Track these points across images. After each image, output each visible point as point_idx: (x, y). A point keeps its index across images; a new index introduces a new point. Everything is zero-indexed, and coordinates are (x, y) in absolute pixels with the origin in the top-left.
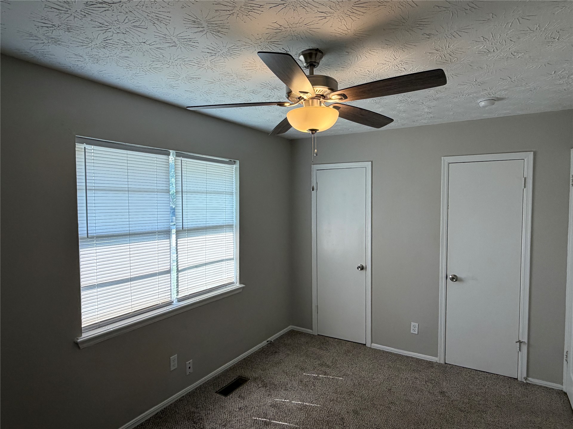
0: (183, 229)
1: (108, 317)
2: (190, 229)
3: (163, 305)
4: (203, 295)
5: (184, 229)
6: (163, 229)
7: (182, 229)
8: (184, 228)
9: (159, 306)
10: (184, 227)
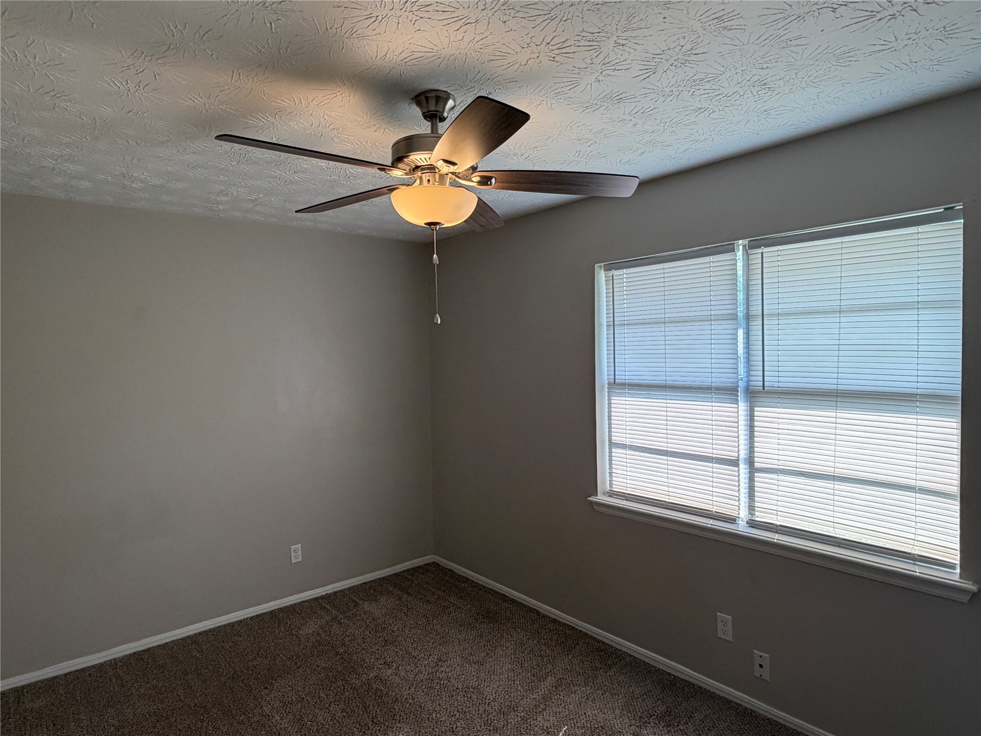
0: (764, 389)
1: (641, 493)
2: (781, 390)
3: (716, 516)
4: (806, 541)
5: (767, 390)
6: (720, 384)
7: (762, 388)
8: (766, 388)
9: (709, 514)
10: (765, 385)
